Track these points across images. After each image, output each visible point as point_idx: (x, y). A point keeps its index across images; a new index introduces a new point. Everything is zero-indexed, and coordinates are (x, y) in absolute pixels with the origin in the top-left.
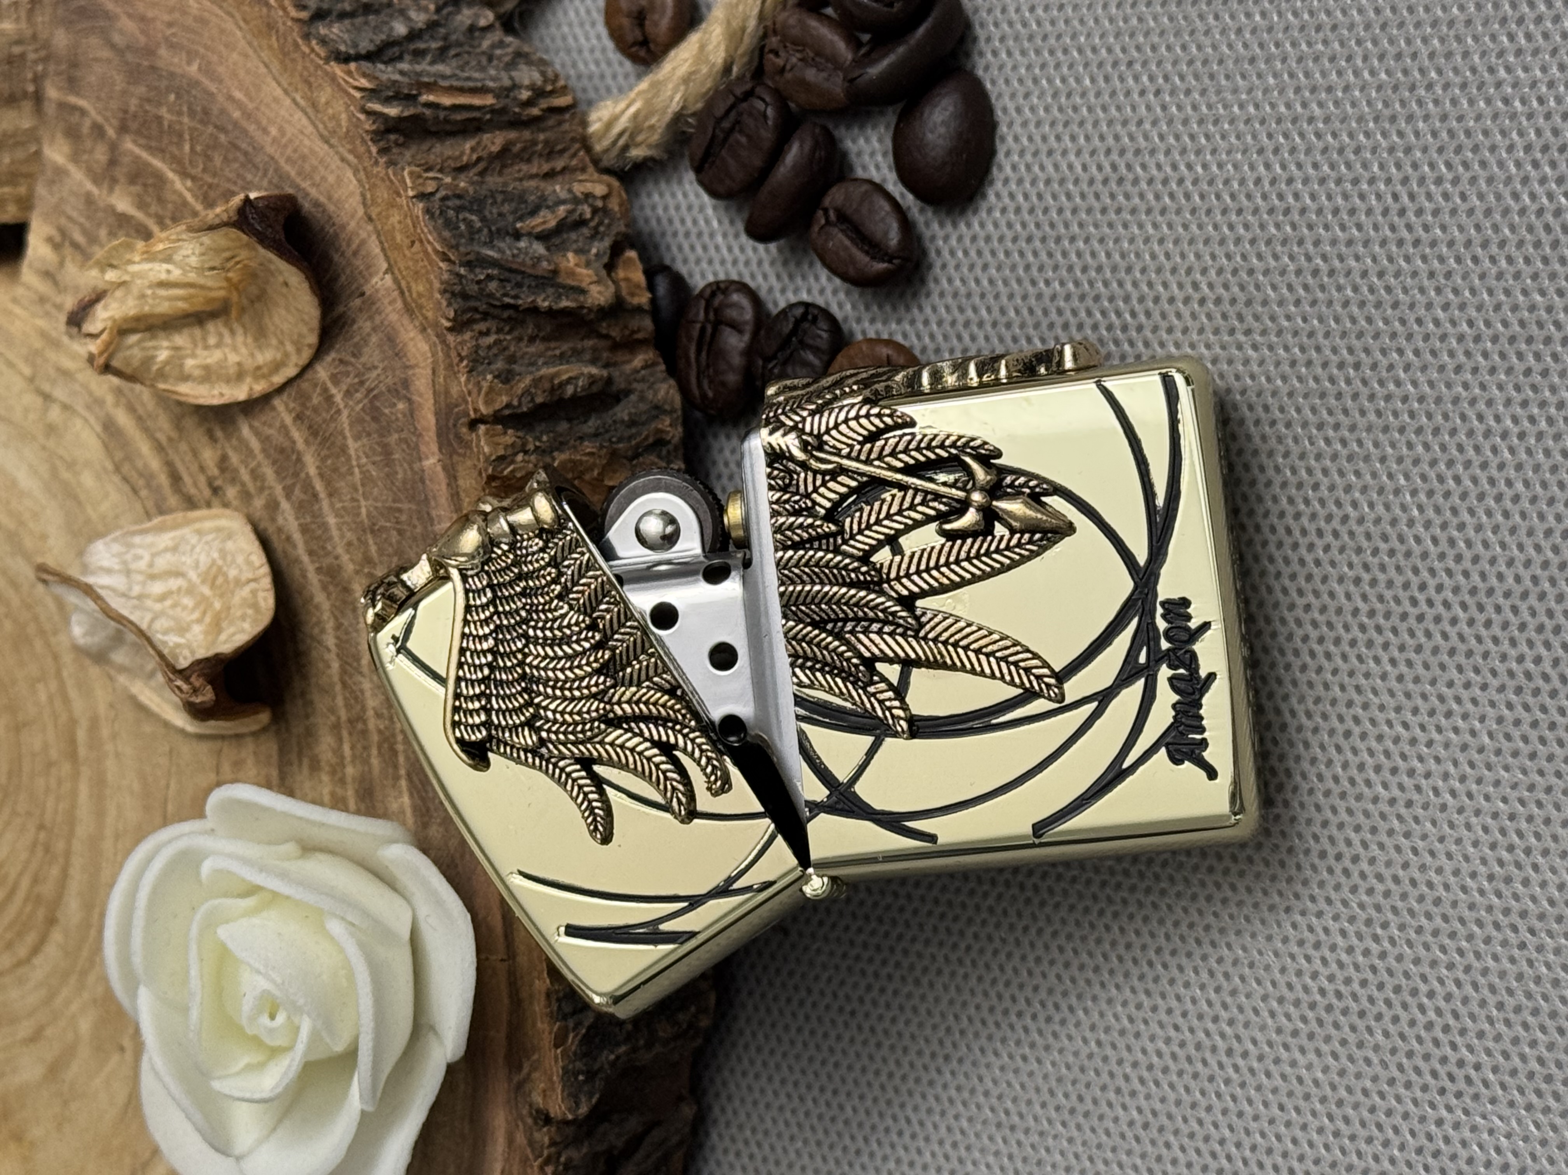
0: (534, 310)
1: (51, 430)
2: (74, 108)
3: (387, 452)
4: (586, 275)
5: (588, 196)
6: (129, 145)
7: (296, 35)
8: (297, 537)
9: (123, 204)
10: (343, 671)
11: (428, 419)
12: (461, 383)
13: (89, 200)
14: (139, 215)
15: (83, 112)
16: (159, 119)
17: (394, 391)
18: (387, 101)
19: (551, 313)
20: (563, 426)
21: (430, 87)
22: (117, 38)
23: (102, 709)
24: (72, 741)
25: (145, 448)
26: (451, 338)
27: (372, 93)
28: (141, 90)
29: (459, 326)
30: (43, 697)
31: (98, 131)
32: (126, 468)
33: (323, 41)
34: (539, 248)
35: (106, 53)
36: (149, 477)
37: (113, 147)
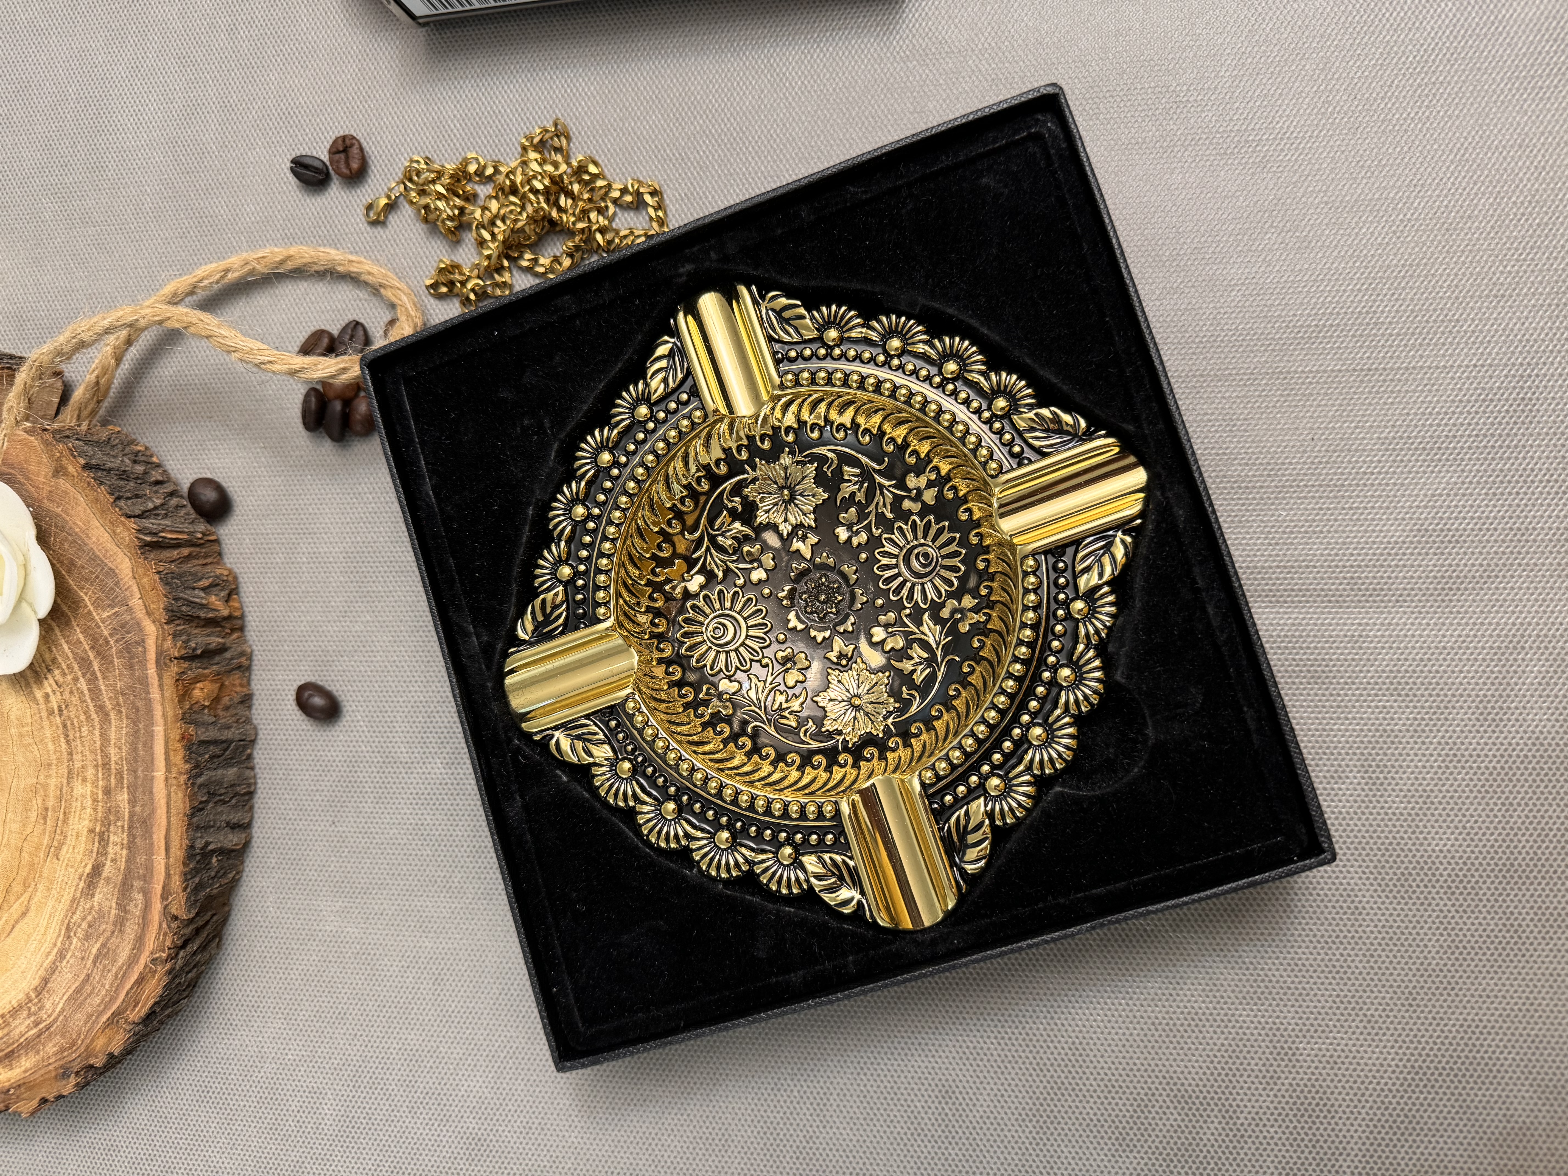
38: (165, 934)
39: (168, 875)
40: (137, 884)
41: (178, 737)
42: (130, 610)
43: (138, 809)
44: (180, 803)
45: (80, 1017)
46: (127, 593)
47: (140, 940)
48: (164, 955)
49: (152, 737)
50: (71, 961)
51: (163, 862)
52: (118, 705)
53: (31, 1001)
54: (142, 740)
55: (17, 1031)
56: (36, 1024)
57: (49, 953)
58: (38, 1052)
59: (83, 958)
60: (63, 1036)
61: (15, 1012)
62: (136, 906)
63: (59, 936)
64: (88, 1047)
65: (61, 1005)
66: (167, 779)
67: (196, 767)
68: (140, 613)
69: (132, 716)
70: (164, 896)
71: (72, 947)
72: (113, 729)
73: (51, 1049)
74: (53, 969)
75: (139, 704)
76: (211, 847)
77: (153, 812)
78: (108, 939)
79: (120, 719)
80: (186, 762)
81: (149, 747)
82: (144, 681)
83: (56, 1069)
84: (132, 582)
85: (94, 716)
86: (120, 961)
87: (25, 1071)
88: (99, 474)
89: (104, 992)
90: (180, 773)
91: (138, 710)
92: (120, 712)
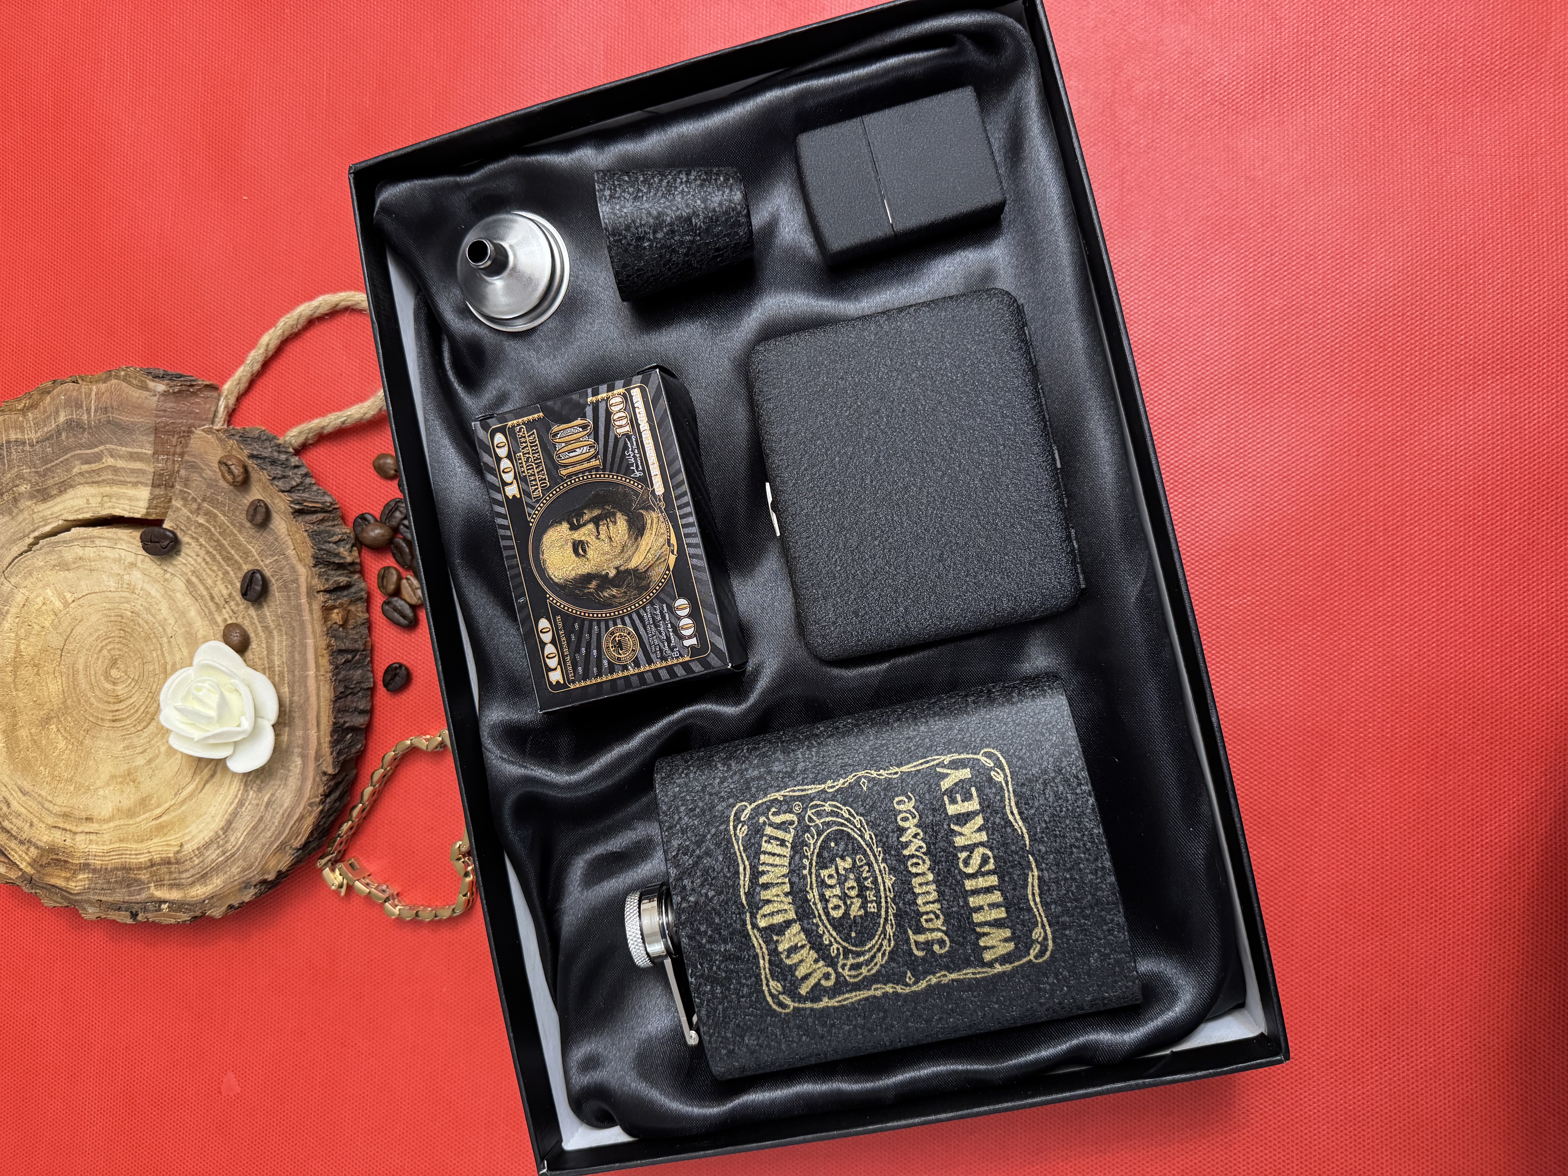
0: (334, 563)
1: (166, 580)
2: (186, 492)
3: (289, 597)
4: (346, 554)
5: (346, 533)
6: (205, 505)
7: (268, 483)
8: (255, 617)
9: (201, 520)
10: (268, 655)
11: (303, 589)
12: (315, 581)
13: (188, 518)
14: (207, 524)
15: (189, 494)
16: (218, 500)
17: (293, 581)
18: (296, 504)
19: (338, 564)
20: (339, 593)
21: (305, 501)
22: (204, 475)
23: (177, 660)
24: (165, 668)
25: (202, 588)
26: (313, 569)
27: (292, 502)
28: (212, 491)
29: (315, 566)
30: (155, 655)
31: (194, 500)
32: (194, 593)
33: (277, 486)
34: (335, 546)
35: (200, 479)
36: (202, 597)
37: (199, 505)
38: (318, 785)
39: (319, 744)
40: (297, 750)
41: (324, 647)
42: (287, 558)
43: (296, 698)
44: (327, 692)
45: (257, 846)
46: (284, 546)
47: (300, 790)
48: (318, 800)
49: (306, 647)
50: (249, 807)
51: (315, 735)
52: (279, 625)
53: (219, 837)
54: (298, 649)
55: (210, 859)
56: (224, 853)
57: (232, 802)
58: (226, 873)
59: (257, 805)
60: (244, 860)
61: (207, 845)
62: (296, 767)
63: (239, 790)
64: (263, 867)
65: (242, 839)
66: (317, 676)
67: (336, 668)
68: (294, 561)
69: (290, 633)
70: (317, 758)
71: (250, 797)
72: (276, 642)
73: (235, 870)
74: (235, 814)
75: (295, 624)
76: (347, 725)
77: (307, 699)
78: (276, 790)
79: (281, 635)
80: (331, 664)
81: (304, 654)
82: (298, 608)
83: (240, 884)
84: (287, 538)
85: (261, 634)
86: (286, 805)
87: (216, 887)
88: (259, 461)
89: (274, 828)
90: (327, 672)
91: (294, 629)
92: (280, 630)
